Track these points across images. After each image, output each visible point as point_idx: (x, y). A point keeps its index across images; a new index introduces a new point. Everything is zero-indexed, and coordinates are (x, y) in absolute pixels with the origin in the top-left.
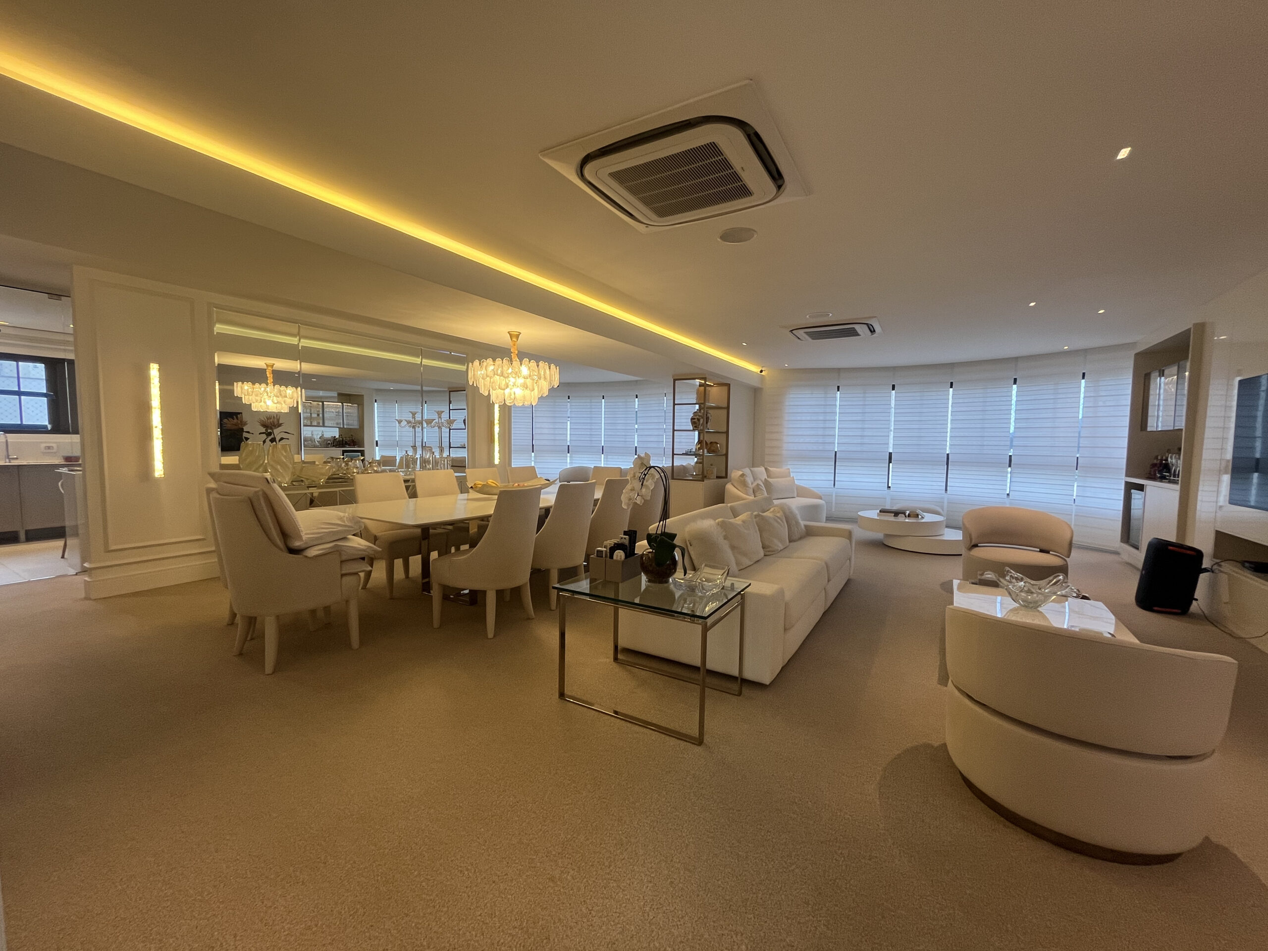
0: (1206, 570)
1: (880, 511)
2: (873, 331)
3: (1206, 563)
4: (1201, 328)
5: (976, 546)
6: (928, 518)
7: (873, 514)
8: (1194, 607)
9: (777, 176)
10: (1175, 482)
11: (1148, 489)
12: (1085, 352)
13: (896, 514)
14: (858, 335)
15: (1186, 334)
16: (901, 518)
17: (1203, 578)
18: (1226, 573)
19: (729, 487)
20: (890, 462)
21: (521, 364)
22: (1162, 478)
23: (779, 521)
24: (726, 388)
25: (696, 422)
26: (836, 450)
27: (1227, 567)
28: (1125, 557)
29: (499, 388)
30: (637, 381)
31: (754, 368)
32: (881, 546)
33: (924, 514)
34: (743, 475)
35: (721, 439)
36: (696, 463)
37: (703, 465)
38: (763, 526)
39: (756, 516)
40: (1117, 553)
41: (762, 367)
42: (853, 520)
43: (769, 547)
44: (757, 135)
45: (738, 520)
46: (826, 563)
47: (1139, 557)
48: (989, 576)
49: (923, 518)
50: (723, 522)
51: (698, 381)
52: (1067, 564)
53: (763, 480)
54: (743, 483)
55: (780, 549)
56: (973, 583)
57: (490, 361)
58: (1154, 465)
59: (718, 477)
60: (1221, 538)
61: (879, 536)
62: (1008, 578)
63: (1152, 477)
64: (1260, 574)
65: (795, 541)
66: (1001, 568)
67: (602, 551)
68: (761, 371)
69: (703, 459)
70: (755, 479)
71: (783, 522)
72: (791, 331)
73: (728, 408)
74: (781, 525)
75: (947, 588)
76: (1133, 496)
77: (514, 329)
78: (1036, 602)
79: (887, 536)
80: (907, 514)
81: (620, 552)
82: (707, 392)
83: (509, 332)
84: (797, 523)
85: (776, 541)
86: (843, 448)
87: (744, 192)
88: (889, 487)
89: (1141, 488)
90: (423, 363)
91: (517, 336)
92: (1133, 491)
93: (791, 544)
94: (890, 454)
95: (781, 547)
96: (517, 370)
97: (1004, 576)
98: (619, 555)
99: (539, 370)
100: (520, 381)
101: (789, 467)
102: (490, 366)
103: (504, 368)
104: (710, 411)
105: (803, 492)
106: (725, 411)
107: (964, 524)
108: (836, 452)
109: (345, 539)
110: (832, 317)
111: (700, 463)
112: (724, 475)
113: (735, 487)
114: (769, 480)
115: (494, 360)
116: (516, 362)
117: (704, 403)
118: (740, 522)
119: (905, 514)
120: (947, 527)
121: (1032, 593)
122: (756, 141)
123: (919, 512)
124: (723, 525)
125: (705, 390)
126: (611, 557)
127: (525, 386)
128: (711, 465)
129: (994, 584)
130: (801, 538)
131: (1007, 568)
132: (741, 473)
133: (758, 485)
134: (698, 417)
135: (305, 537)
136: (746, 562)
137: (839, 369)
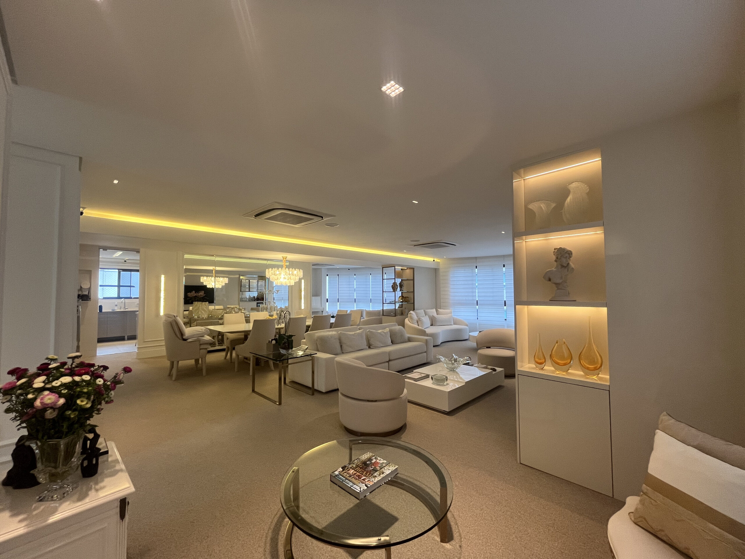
23: (383, 334)
25: (394, 288)
26: (477, 300)
29: (277, 279)
35: (410, 295)
38: (371, 336)
41: (435, 258)
68: (434, 261)
71: (388, 335)
72: (414, 246)
73: (413, 280)
74: (386, 336)
77: (285, 255)
83: (282, 257)
84: (403, 336)
85: (380, 343)
86: (481, 299)
91: (286, 258)
93: (393, 344)
94: (505, 301)
101: (452, 309)
106: (412, 281)
108: (477, 301)
109: (203, 336)
114: (436, 316)
124: (340, 334)
126: (271, 343)
127: (288, 278)
135: (186, 335)
137: (476, 258)
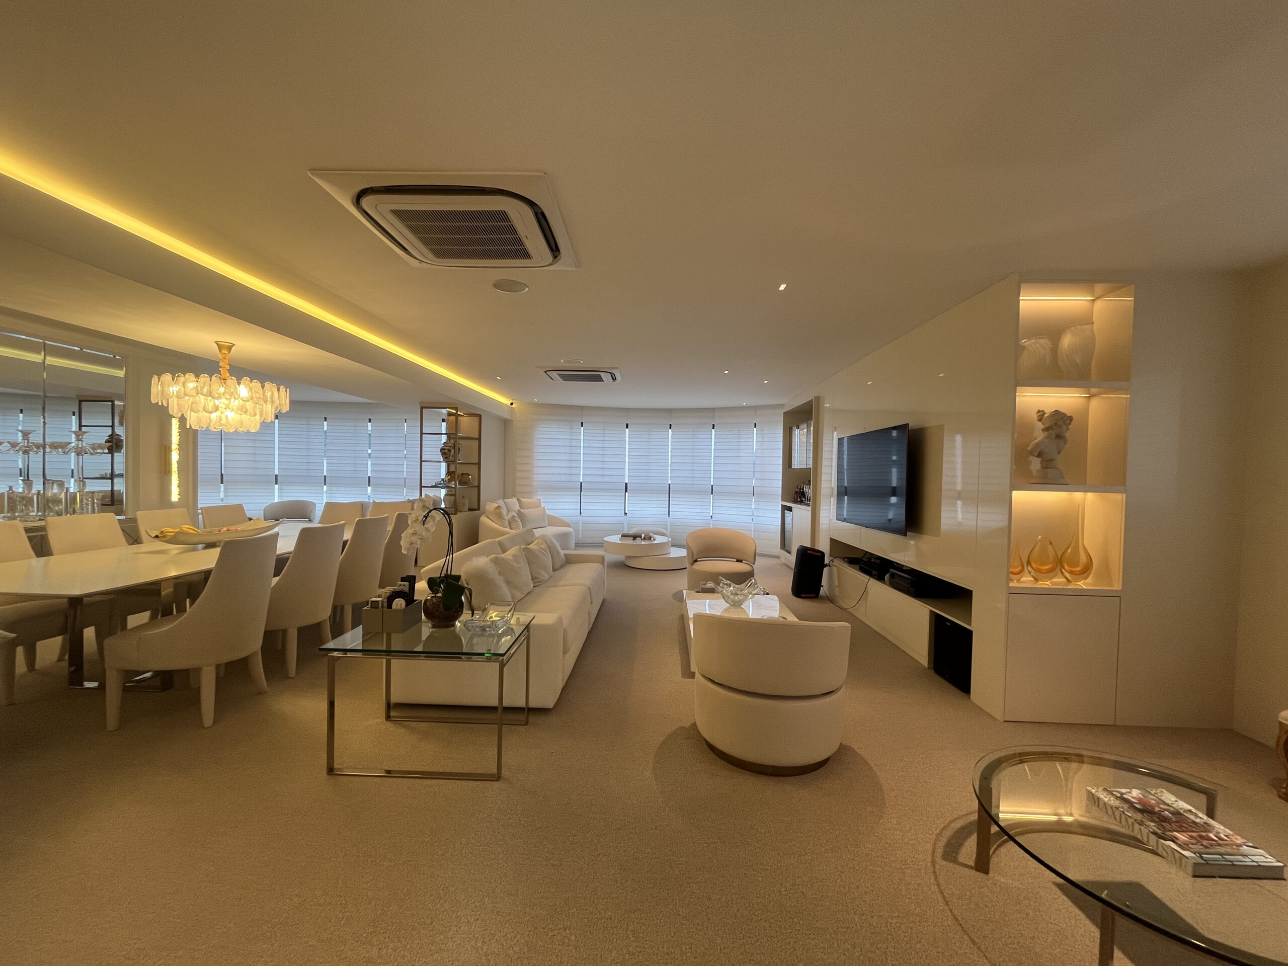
0: (826, 565)
1: (622, 536)
2: (614, 379)
3: (826, 561)
4: (818, 399)
5: (696, 561)
6: (659, 539)
7: (616, 539)
8: (823, 591)
9: (555, 249)
10: (808, 505)
11: (794, 510)
12: (755, 408)
13: (635, 537)
14: (603, 381)
15: (810, 403)
16: (638, 541)
17: (826, 570)
18: (835, 566)
19: (483, 519)
20: (626, 491)
21: (239, 384)
22: (801, 502)
23: (543, 552)
24: (477, 419)
25: (447, 453)
26: (581, 481)
27: (837, 562)
28: (783, 560)
29: (204, 410)
30: (370, 403)
31: (504, 400)
32: (623, 566)
33: (656, 536)
34: (499, 507)
35: (473, 470)
36: (446, 495)
37: (455, 498)
38: (531, 558)
39: (524, 549)
40: (778, 557)
41: (513, 400)
42: (600, 545)
43: (537, 578)
44: (543, 214)
45: (509, 555)
46: (589, 588)
47: (792, 559)
48: (710, 585)
49: (654, 540)
50: (496, 558)
51: (444, 411)
52: (753, 569)
53: (517, 510)
54: (499, 516)
55: (546, 579)
56: (697, 592)
57: (190, 376)
58: (796, 493)
59: (470, 510)
60: (833, 541)
61: (620, 557)
62: (721, 585)
63: (795, 502)
64: (853, 565)
65: (557, 570)
66: (716, 577)
67: (378, 602)
68: (512, 404)
69: (455, 491)
70: (509, 510)
71: (546, 552)
72: (546, 372)
73: (479, 439)
74: (546, 556)
75: (679, 598)
76: (786, 515)
77: (226, 339)
78: (740, 601)
79: (628, 557)
80: (643, 537)
81: (400, 601)
82: (459, 422)
83: (216, 342)
84: (558, 553)
85: (543, 573)
86: (588, 479)
87: (526, 255)
88: (626, 514)
89: (790, 509)
90: (47, 362)
91: (230, 348)
92: (786, 511)
93: (554, 573)
94: (626, 484)
95: (547, 576)
96: (232, 390)
97: (719, 584)
98: (399, 603)
99: (264, 392)
100: (235, 403)
101: (539, 497)
102: (191, 382)
103: (213, 387)
104: (461, 442)
105: (553, 521)
106: (477, 442)
107: (687, 543)
108: (581, 483)
110: (582, 364)
111: (451, 495)
112: (476, 507)
113: (490, 519)
114: (522, 510)
115: (197, 376)
116: (232, 381)
117: (456, 434)
118: (511, 557)
119: (641, 537)
120: (673, 546)
121: (738, 594)
122: (541, 218)
123: (652, 535)
124: (496, 561)
125: (457, 419)
126: (390, 606)
127: (243, 410)
128: (463, 497)
129: (711, 591)
130: (562, 567)
131: (721, 577)
132: (496, 505)
133: (513, 516)
134: (448, 447)
136: (519, 595)
137: (582, 407)
